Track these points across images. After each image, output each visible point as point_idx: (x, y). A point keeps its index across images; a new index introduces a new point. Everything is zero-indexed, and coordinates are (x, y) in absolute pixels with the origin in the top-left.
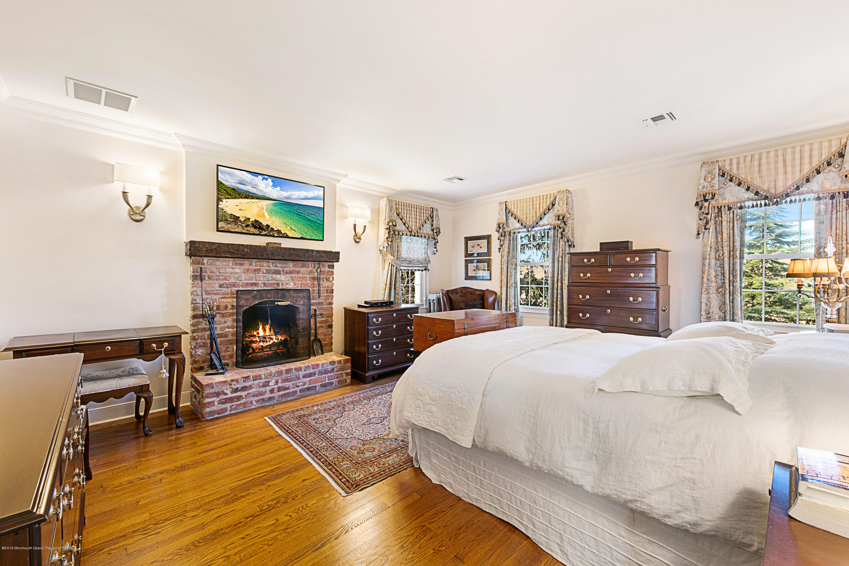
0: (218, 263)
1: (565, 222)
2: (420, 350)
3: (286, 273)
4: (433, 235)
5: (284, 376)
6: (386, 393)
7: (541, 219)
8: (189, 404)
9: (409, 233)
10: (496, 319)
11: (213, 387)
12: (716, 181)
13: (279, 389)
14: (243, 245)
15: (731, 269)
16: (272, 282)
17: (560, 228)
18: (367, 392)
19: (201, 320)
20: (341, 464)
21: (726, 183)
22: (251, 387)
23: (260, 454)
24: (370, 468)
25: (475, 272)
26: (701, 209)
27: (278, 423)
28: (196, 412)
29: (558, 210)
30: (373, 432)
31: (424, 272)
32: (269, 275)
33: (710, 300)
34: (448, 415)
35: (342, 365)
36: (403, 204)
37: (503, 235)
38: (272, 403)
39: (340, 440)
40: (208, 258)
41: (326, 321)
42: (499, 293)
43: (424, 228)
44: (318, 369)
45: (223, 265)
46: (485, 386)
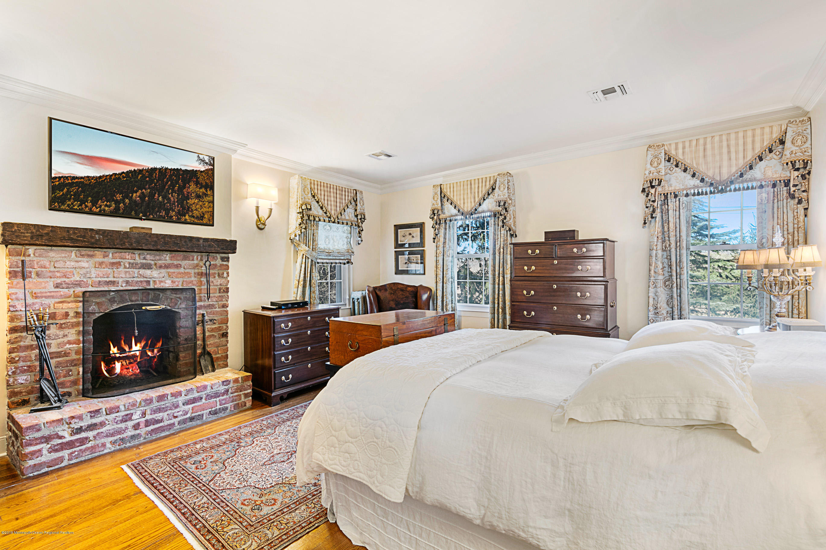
0: (52, 254)
1: (506, 209)
2: (339, 364)
3: (161, 267)
4: (357, 221)
5: (155, 404)
6: (297, 417)
7: (480, 205)
8: (5, 454)
9: (327, 219)
10: (432, 322)
11: (39, 430)
12: (662, 166)
13: (148, 423)
14: (92, 230)
15: (678, 261)
16: (139, 280)
17: (501, 215)
18: (272, 417)
19: (24, 334)
20: (225, 530)
21: (672, 169)
22: (102, 424)
23: (105, 526)
24: (268, 532)
25: (406, 266)
26: (647, 196)
27: (141, 473)
28: (14, 467)
29: (499, 195)
30: (275, 474)
31: (347, 265)
32: (135, 270)
33: (657, 294)
34: (372, 457)
35: (239, 384)
36: (319, 183)
37: (438, 223)
38: (136, 442)
39: (228, 492)
40: (35, 247)
41: (219, 329)
42: (434, 290)
43: (346, 213)
44: (206, 392)
45: (60, 257)
46: (421, 415)
